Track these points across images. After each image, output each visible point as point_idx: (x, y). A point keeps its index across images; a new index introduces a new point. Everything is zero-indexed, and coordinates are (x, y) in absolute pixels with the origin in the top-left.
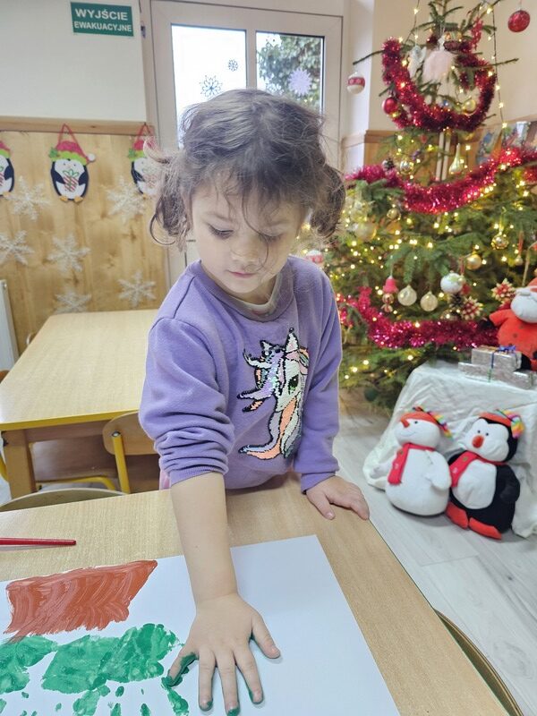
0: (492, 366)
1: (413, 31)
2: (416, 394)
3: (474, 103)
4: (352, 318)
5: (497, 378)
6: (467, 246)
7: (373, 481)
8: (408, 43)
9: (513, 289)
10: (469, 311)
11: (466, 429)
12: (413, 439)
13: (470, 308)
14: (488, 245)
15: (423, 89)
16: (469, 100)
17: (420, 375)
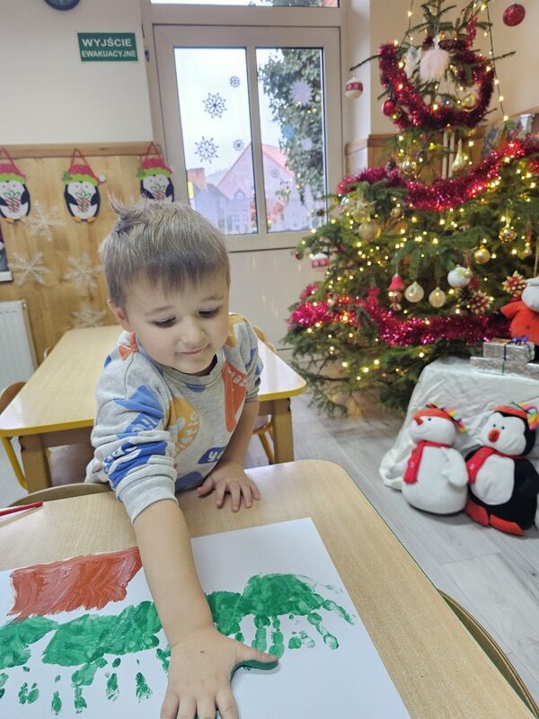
0: (505, 358)
1: (407, 33)
2: (429, 391)
3: (474, 99)
4: (360, 317)
5: (511, 370)
6: (474, 241)
7: (389, 482)
8: (404, 46)
9: (524, 281)
10: (479, 304)
11: (481, 425)
12: (428, 437)
13: (479, 301)
14: (495, 238)
15: (421, 90)
16: (468, 96)
17: (432, 372)
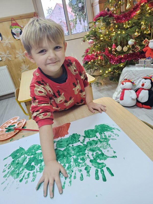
0: (145, 64)
2: (125, 75)
4: (104, 57)
5: (147, 67)
6: (134, 30)
9: (148, 41)
11: (139, 82)
12: (125, 88)
13: (137, 48)
14: (140, 29)
17: (125, 70)
